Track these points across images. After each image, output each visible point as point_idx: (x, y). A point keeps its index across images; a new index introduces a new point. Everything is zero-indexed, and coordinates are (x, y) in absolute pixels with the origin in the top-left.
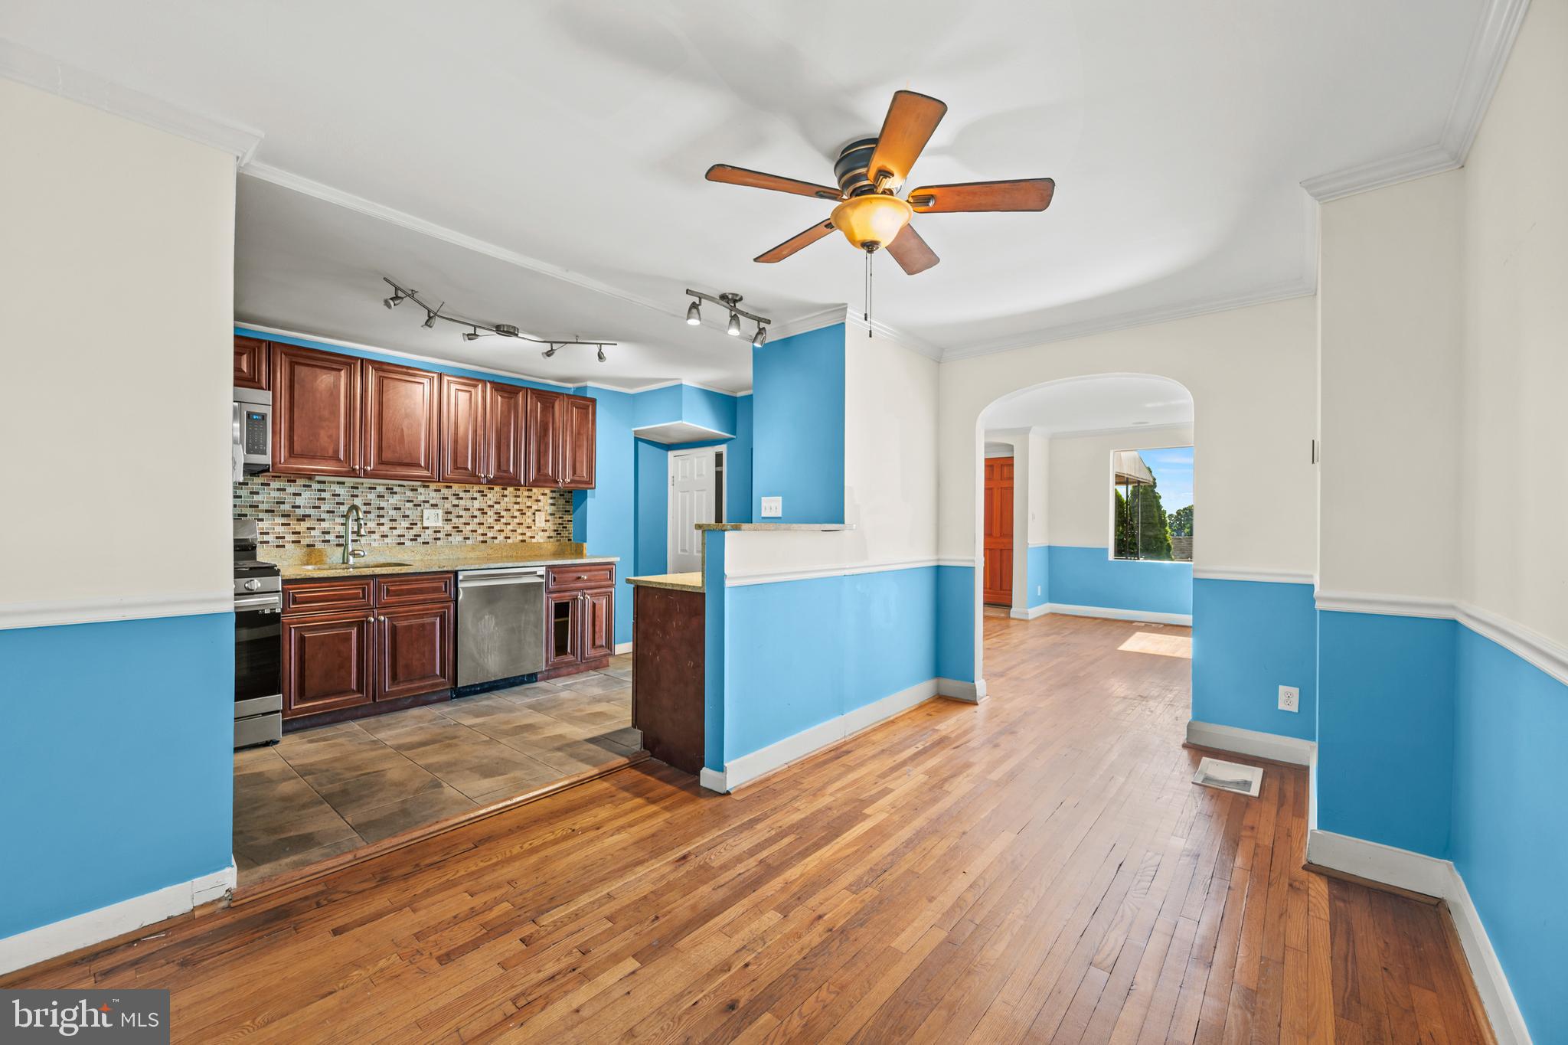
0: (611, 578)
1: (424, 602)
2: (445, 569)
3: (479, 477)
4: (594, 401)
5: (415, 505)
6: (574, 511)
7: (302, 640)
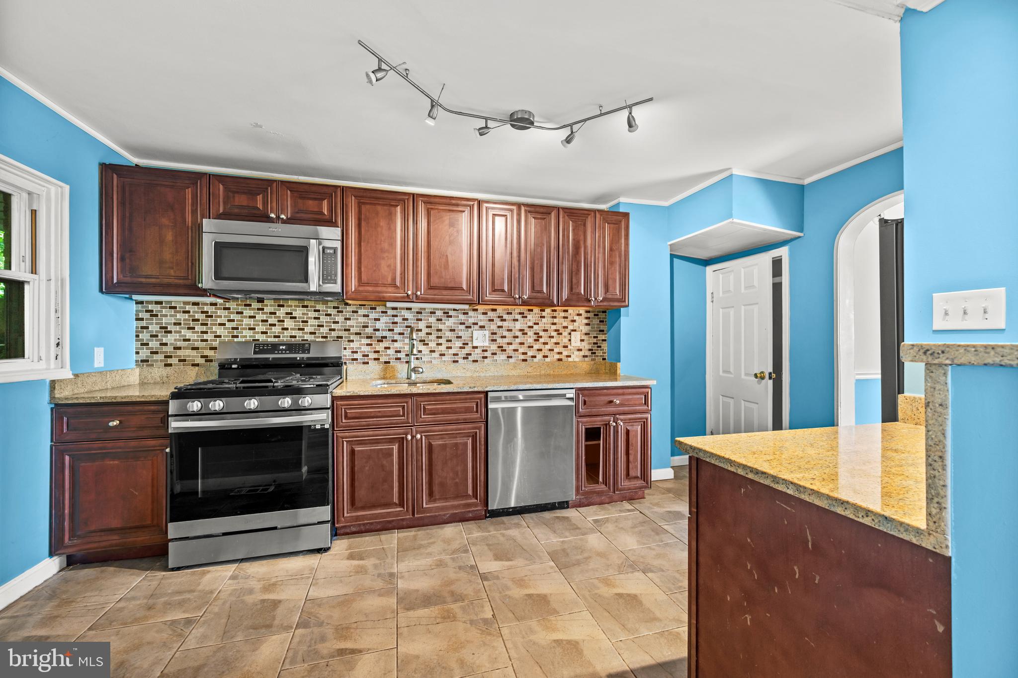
0: (646, 403)
1: (457, 422)
2: (476, 389)
3: (515, 299)
4: (626, 215)
5: (467, 327)
6: (608, 331)
7: (352, 453)
